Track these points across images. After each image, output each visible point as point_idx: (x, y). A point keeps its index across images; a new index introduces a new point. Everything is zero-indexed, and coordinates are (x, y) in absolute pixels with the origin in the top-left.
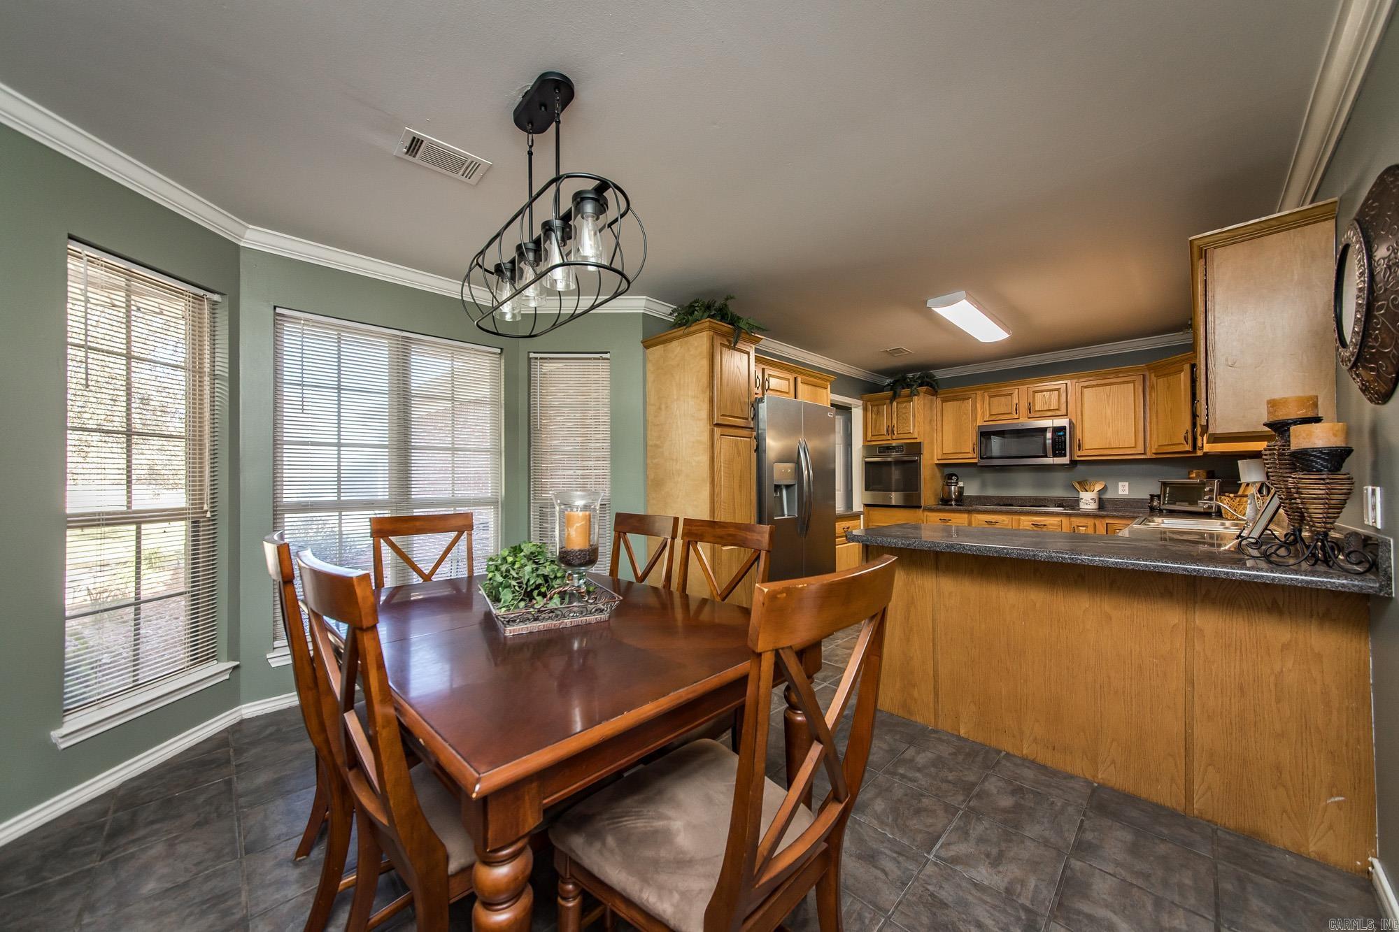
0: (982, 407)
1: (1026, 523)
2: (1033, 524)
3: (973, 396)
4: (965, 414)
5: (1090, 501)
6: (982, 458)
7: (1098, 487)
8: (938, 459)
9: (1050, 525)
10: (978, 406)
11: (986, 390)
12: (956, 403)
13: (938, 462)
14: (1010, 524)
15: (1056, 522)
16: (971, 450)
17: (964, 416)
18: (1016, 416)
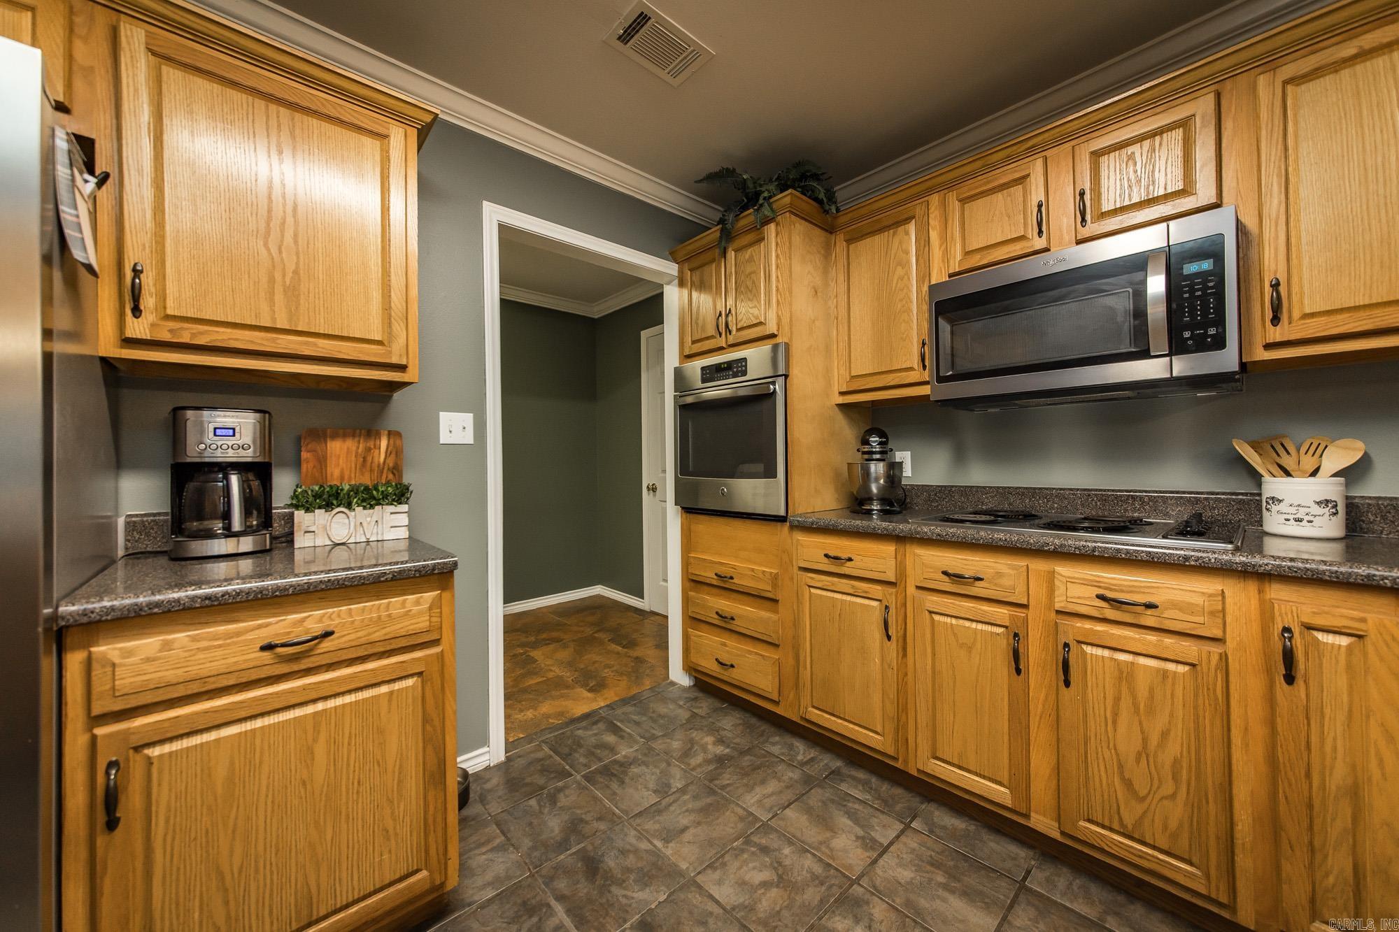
0: (944, 238)
1: (1076, 591)
2: (1101, 597)
3: (919, 211)
4: (900, 264)
5: (1316, 510)
6: (941, 379)
7: (1339, 456)
8: (842, 393)
9: (1175, 605)
10: (934, 235)
11: (950, 186)
12: (877, 240)
13: (841, 400)
14: (1021, 588)
15: (1199, 600)
16: (915, 362)
17: (899, 268)
18: (1039, 243)
